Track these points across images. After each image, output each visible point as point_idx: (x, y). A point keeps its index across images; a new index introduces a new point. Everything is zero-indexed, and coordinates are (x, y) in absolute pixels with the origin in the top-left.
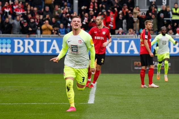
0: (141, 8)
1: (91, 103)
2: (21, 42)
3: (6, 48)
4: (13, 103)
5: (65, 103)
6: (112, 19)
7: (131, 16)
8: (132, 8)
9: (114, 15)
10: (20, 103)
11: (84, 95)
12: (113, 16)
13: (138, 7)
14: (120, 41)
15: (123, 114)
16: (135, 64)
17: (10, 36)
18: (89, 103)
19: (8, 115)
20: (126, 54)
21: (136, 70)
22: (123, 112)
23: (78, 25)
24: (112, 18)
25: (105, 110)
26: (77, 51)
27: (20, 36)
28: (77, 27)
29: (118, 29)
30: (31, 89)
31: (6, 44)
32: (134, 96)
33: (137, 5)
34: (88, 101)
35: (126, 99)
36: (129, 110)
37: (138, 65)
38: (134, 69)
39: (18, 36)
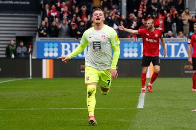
0: (190, 11)
1: (140, 108)
2: (68, 46)
3: (53, 52)
4: (60, 108)
5: (114, 108)
6: (161, 22)
7: (180, 19)
8: (181, 10)
9: (163, 17)
10: (68, 108)
11: (134, 99)
12: (162, 19)
13: (188, 9)
14: (170, 44)
15: (174, 118)
16: (185, 68)
17: (56, 40)
18: (138, 107)
19: (56, 120)
20: (176, 57)
21: (186, 73)
22: (173, 116)
23: (100, 18)
24: (161, 20)
25: (155, 115)
26: (100, 48)
27: (67, 40)
28: (99, 21)
29: (167, 32)
30: (79, 93)
31: (53, 47)
32: (185, 100)
33: (187, 7)
34: (137, 106)
35: (176, 103)
36: (180, 115)
37: (188, 69)
38: (184, 73)
39: (65, 40)
